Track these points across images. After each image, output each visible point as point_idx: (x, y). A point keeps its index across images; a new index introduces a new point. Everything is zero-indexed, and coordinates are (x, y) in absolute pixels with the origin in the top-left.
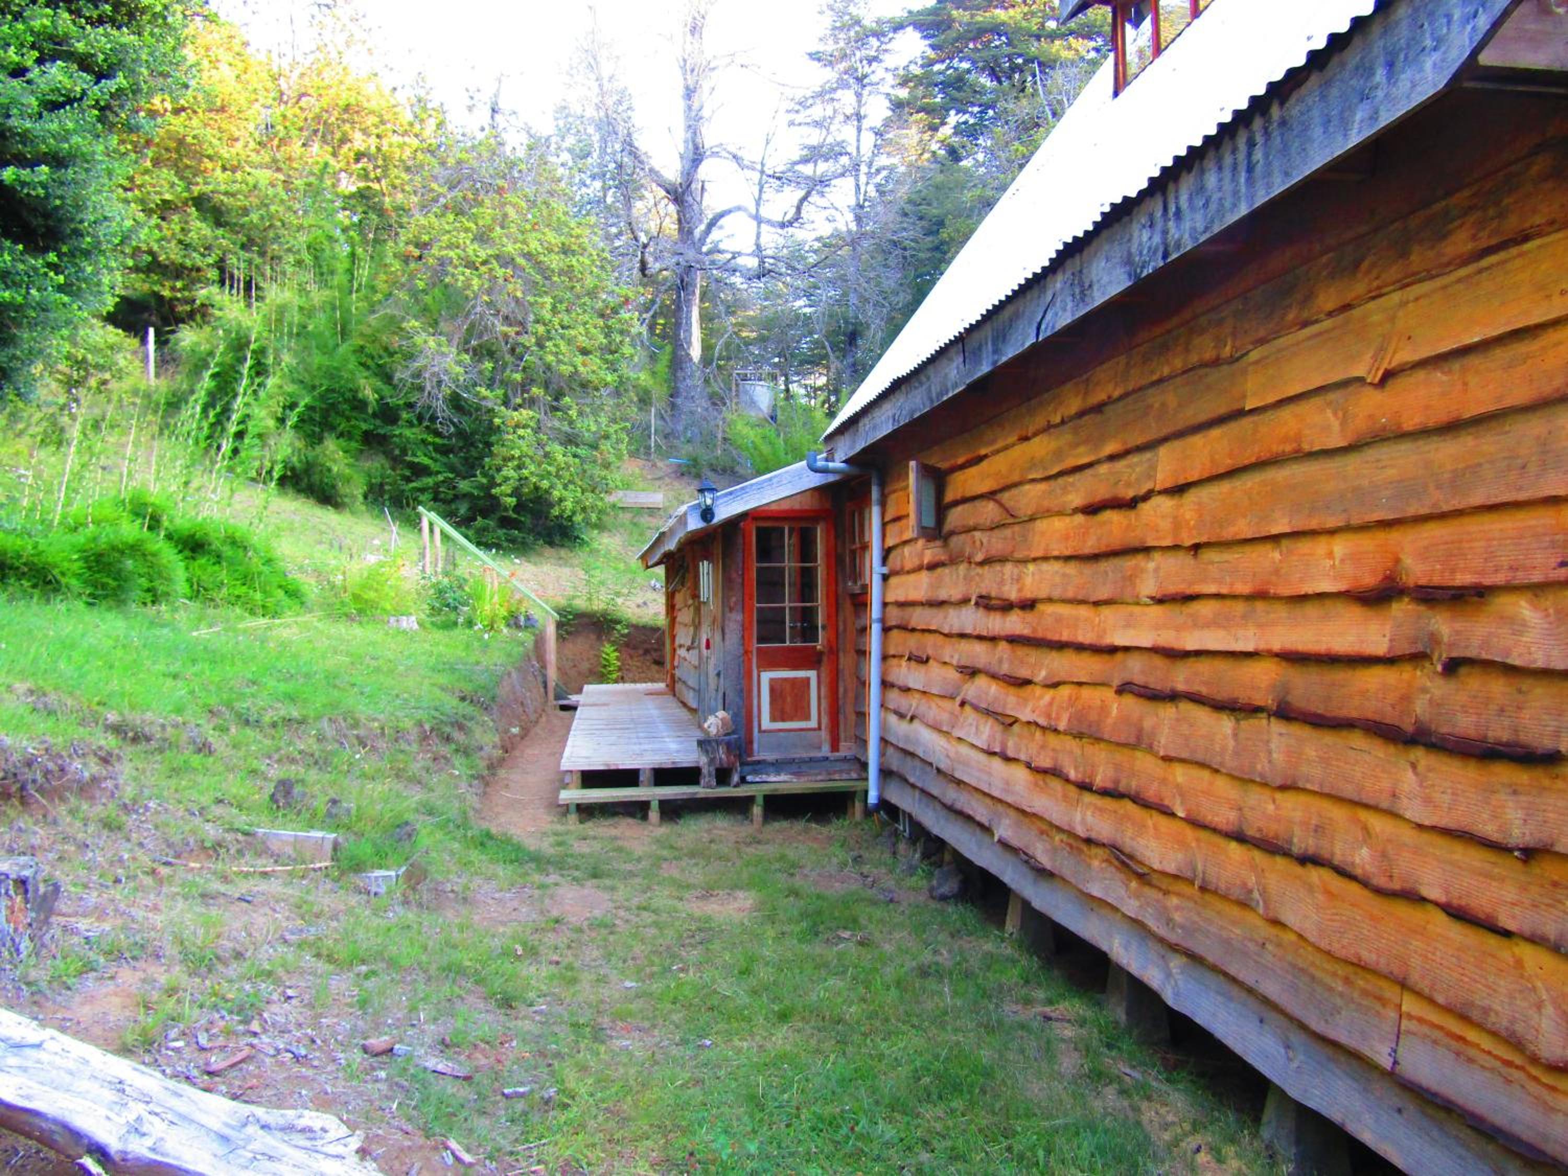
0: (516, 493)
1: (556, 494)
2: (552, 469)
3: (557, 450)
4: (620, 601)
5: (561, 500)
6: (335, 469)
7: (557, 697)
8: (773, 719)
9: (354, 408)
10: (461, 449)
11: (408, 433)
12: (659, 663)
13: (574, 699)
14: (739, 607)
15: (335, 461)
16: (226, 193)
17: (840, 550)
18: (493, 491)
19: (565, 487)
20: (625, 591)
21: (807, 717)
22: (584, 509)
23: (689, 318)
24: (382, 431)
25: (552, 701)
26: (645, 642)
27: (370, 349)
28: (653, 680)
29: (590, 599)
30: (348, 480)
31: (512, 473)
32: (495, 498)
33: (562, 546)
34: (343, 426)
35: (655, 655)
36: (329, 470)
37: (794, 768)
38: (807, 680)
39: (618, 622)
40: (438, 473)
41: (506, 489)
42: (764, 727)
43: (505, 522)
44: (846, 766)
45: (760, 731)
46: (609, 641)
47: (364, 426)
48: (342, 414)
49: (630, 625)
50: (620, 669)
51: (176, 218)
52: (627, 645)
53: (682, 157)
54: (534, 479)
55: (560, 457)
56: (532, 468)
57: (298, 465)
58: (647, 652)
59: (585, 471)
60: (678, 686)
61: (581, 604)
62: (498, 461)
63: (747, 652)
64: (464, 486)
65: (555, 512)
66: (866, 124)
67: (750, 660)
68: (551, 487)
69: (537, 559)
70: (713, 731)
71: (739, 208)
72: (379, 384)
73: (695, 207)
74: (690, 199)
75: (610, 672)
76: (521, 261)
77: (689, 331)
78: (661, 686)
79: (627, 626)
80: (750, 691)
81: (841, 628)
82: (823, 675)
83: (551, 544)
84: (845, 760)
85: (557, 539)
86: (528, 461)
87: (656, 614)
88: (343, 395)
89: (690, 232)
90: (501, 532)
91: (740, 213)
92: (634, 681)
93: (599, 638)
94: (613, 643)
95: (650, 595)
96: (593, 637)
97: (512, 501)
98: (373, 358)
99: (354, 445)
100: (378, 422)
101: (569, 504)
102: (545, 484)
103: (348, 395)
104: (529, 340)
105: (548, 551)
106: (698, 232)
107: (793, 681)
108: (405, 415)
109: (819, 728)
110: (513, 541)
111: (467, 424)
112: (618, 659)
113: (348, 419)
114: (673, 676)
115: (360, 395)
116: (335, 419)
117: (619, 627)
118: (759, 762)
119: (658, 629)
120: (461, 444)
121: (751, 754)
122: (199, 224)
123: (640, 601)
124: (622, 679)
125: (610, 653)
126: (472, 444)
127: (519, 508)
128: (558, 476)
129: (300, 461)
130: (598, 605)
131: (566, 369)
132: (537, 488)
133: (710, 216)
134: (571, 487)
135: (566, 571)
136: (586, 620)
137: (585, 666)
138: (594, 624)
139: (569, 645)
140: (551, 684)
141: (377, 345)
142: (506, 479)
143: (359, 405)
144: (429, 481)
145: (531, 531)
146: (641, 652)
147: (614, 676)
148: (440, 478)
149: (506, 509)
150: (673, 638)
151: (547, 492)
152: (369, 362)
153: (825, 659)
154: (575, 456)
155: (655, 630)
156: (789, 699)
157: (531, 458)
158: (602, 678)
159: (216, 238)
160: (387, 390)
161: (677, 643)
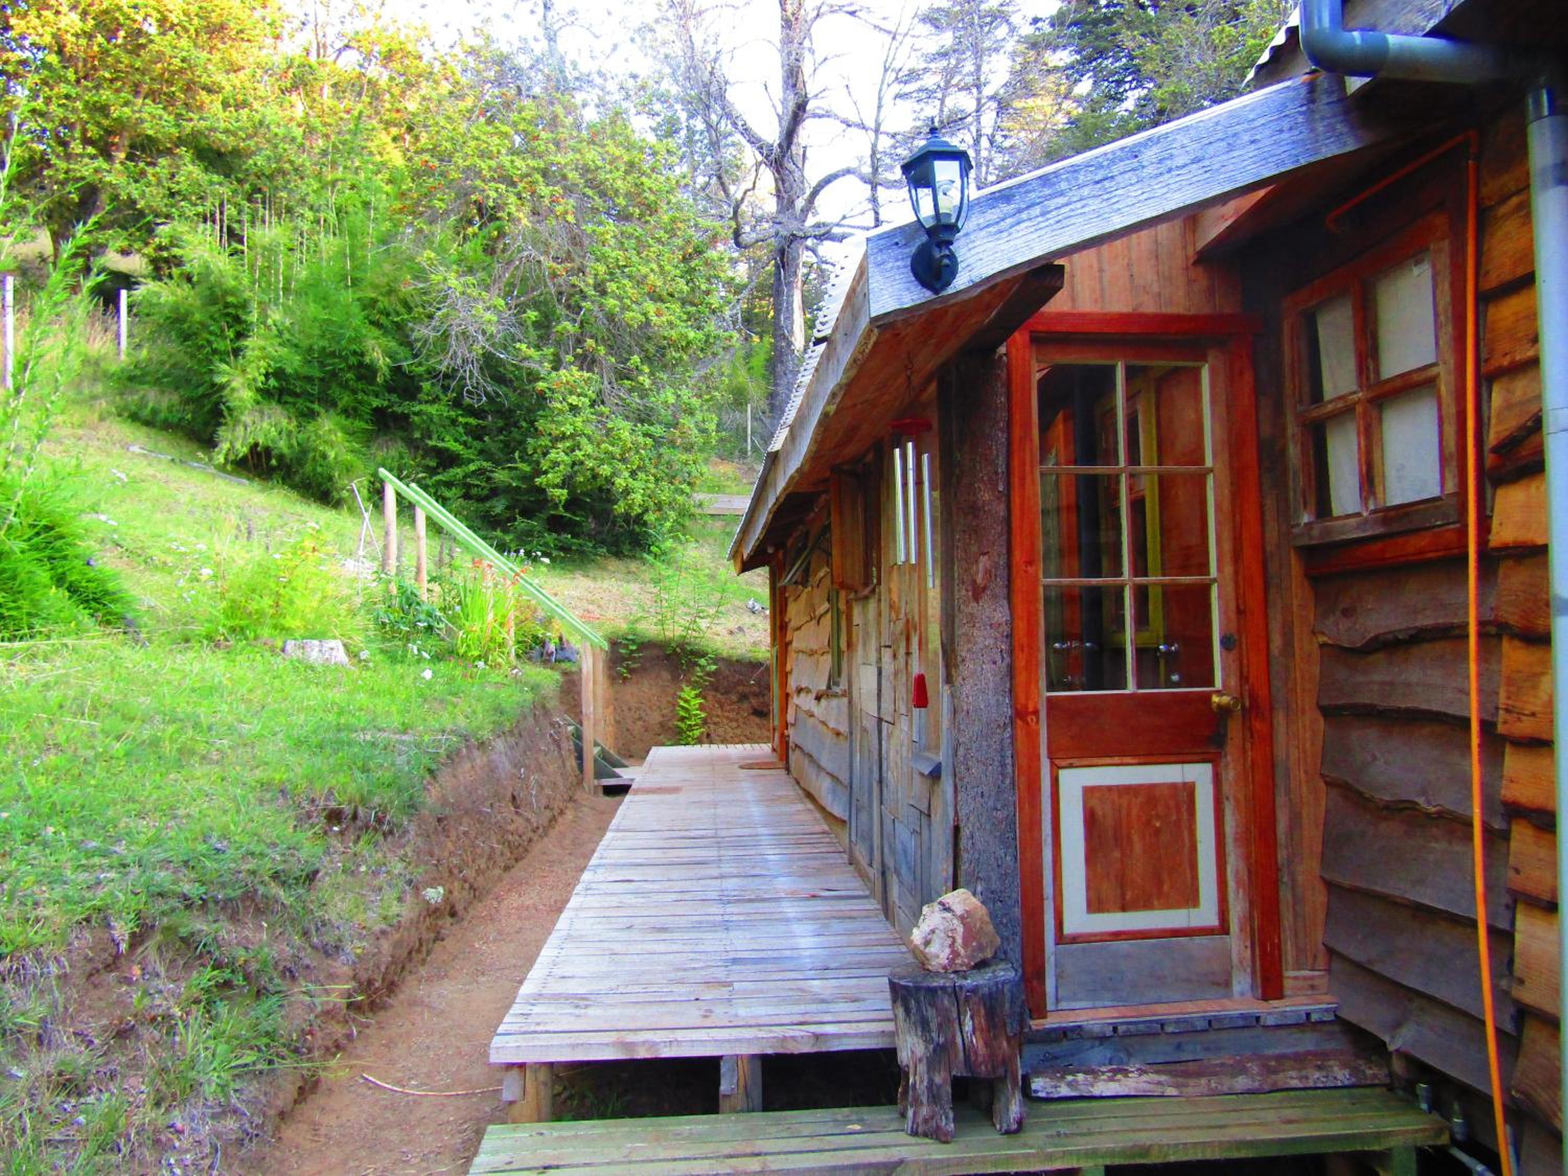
0: (566, 482)
1: (620, 482)
2: (616, 451)
3: (624, 429)
4: (703, 624)
5: (627, 492)
6: (332, 454)
7: (599, 775)
8: (1095, 905)
9: (360, 378)
10: (500, 430)
11: (432, 409)
12: (761, 713)
13: (626, 774)
14: (998, 585)
15: (332, 445)
16: (227, 131)
17: (1266, 430)
18: (538, 481)
19: (633, 474)
20: (712, 611)
21: (1191, 898)
22: (659, 507)
23: (790, 303)
24: (399, 410)
25: (591, 781)
26: (740, 683)
27: (383, 302)
28: (751, 739)
29: (662, 623)
30: (348, 469)
31: (562, 457)
32: (541, 491)
33: (634, 557)
34: (345, 400)
35: (754, 701)
36: (324, 456)
37: (1161, 1049)
38: (1189, 789)
39: (703, 655)
40: (471, 461)
41: (553, 477)
42: (1069, 928)
43: (556, 524)
44: (1307, 1042)
45: (1060, 938)
46: (689, 683)
47: (376, 403)
48: (345, 386)
49: (717, 660)
50: (705, 722)
51: (163, 161)
52: (715, 688)
53: (780, 118)
54: (590, 464)
55: (625, 435)
56: (589, 449)
57: (286, 451)
58: (743, 697)
59: (660, 456)
60: (794, 757)
61: (649, 629)
62: (545, 441)
63: (1021, 714)
64: (501, 476)
65: (620, 508)
66: (988, 91)
67: (1032, 737)
68: (614, 474)
69: (598, 572)
70: (939, 953)
71: (848, 171)
72: (393, 344)
73: (797, 174)
74: (791, 166)
75: (690, 728)
76: (573, 176)
77: (790, 318)
78: (763, 750)
79: (716, 661)
80: (1034, 824)
81: (1276, 641)
82: (1230, 775)
83: (618, 554)
84: (1306, 1024)
85: (626, 548)
86: (584, 441)
87: (755, 644)
88: (345, 359)
89: (791, 203)
90: (550, 538)
91: (850, 178)
92: (724, 741)
93: (675, 679)
94: (694, 685)
95: (747, 620)
96: (666, 675)
97: (562, 494)
98: (388, 315)
99: (360, 424)
100: (394, 398)
101: (638, 497)
102: (605, 470)
103: (353, 360)
104: (587, 283)
105: (614, 564)
106: (800, 203)
107: (1149, 792)
108: (426, 386)
109: (1223, 928)
110: (565, 549)
111: (508, 397)
112: (702, 708)
113: (354, 392)
114: (784, 740)
115: (367, 360)
116: (335, 391)
117: (702, 661)
118: (1064, 1033)
119: (760, 664)
120: (501, 423)
121: (1041, 1012)
122: (191, 167)
123: (732, 625)
124: (708, 738)
125: (690, 697)
126: (516, 424)
127: (573, 503)
128: (623, 460)
129: (291, 447)
130: (674, 630)
131: (633, 317)
132: (595, 476)
133: (814, 184)
134: (641, 475)
135: (633, 588)
136: (654, 652)
137: (655, 718)
138: (668, 657)
139: (630, 689)
140: (591, 752)
141: (393, 298)
142: (556, 464)
143: (366, 372)
144: (457, 472)
145: (590, 537)
146: (734, 698)
147: (697, 733)
148: (472, 467)
149: (556, 506)
150: (784, 676)
151: (609, 481)
152: (383, 320)
153: (1234, 729)
154: (646, 435)
155: (754, 665)
156: (1138, 847)
157: (589, 438)
158: (678, 736)
159: (211, 183)
160: (402, 352)
161: (792, 684)
